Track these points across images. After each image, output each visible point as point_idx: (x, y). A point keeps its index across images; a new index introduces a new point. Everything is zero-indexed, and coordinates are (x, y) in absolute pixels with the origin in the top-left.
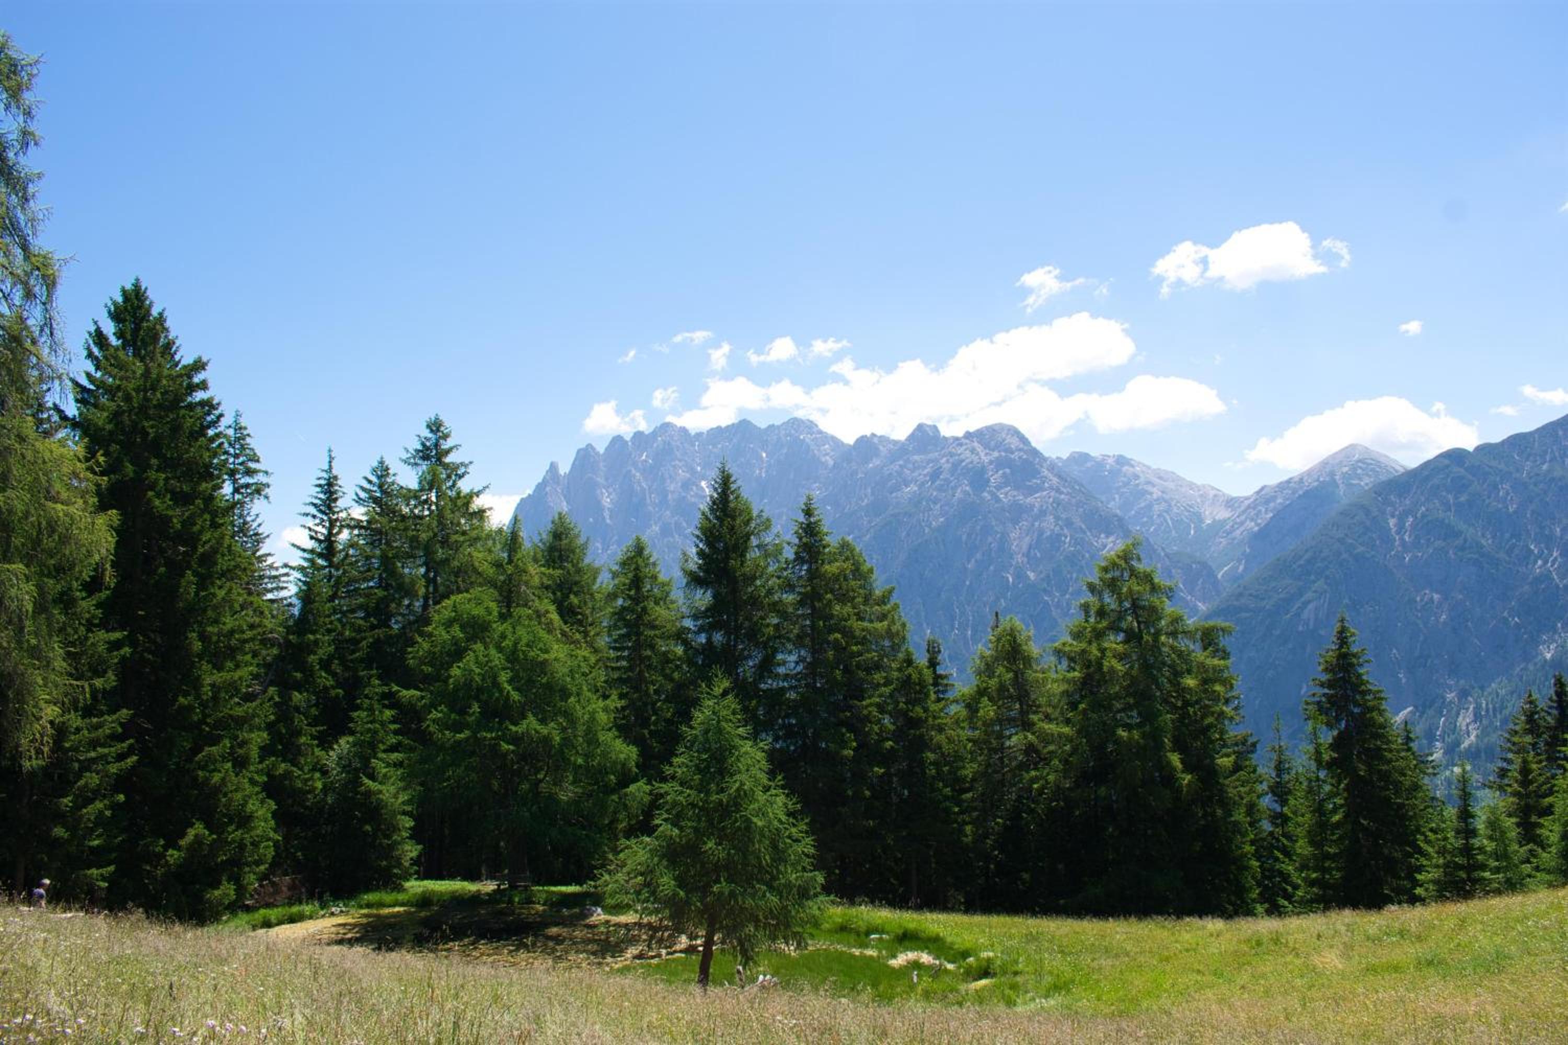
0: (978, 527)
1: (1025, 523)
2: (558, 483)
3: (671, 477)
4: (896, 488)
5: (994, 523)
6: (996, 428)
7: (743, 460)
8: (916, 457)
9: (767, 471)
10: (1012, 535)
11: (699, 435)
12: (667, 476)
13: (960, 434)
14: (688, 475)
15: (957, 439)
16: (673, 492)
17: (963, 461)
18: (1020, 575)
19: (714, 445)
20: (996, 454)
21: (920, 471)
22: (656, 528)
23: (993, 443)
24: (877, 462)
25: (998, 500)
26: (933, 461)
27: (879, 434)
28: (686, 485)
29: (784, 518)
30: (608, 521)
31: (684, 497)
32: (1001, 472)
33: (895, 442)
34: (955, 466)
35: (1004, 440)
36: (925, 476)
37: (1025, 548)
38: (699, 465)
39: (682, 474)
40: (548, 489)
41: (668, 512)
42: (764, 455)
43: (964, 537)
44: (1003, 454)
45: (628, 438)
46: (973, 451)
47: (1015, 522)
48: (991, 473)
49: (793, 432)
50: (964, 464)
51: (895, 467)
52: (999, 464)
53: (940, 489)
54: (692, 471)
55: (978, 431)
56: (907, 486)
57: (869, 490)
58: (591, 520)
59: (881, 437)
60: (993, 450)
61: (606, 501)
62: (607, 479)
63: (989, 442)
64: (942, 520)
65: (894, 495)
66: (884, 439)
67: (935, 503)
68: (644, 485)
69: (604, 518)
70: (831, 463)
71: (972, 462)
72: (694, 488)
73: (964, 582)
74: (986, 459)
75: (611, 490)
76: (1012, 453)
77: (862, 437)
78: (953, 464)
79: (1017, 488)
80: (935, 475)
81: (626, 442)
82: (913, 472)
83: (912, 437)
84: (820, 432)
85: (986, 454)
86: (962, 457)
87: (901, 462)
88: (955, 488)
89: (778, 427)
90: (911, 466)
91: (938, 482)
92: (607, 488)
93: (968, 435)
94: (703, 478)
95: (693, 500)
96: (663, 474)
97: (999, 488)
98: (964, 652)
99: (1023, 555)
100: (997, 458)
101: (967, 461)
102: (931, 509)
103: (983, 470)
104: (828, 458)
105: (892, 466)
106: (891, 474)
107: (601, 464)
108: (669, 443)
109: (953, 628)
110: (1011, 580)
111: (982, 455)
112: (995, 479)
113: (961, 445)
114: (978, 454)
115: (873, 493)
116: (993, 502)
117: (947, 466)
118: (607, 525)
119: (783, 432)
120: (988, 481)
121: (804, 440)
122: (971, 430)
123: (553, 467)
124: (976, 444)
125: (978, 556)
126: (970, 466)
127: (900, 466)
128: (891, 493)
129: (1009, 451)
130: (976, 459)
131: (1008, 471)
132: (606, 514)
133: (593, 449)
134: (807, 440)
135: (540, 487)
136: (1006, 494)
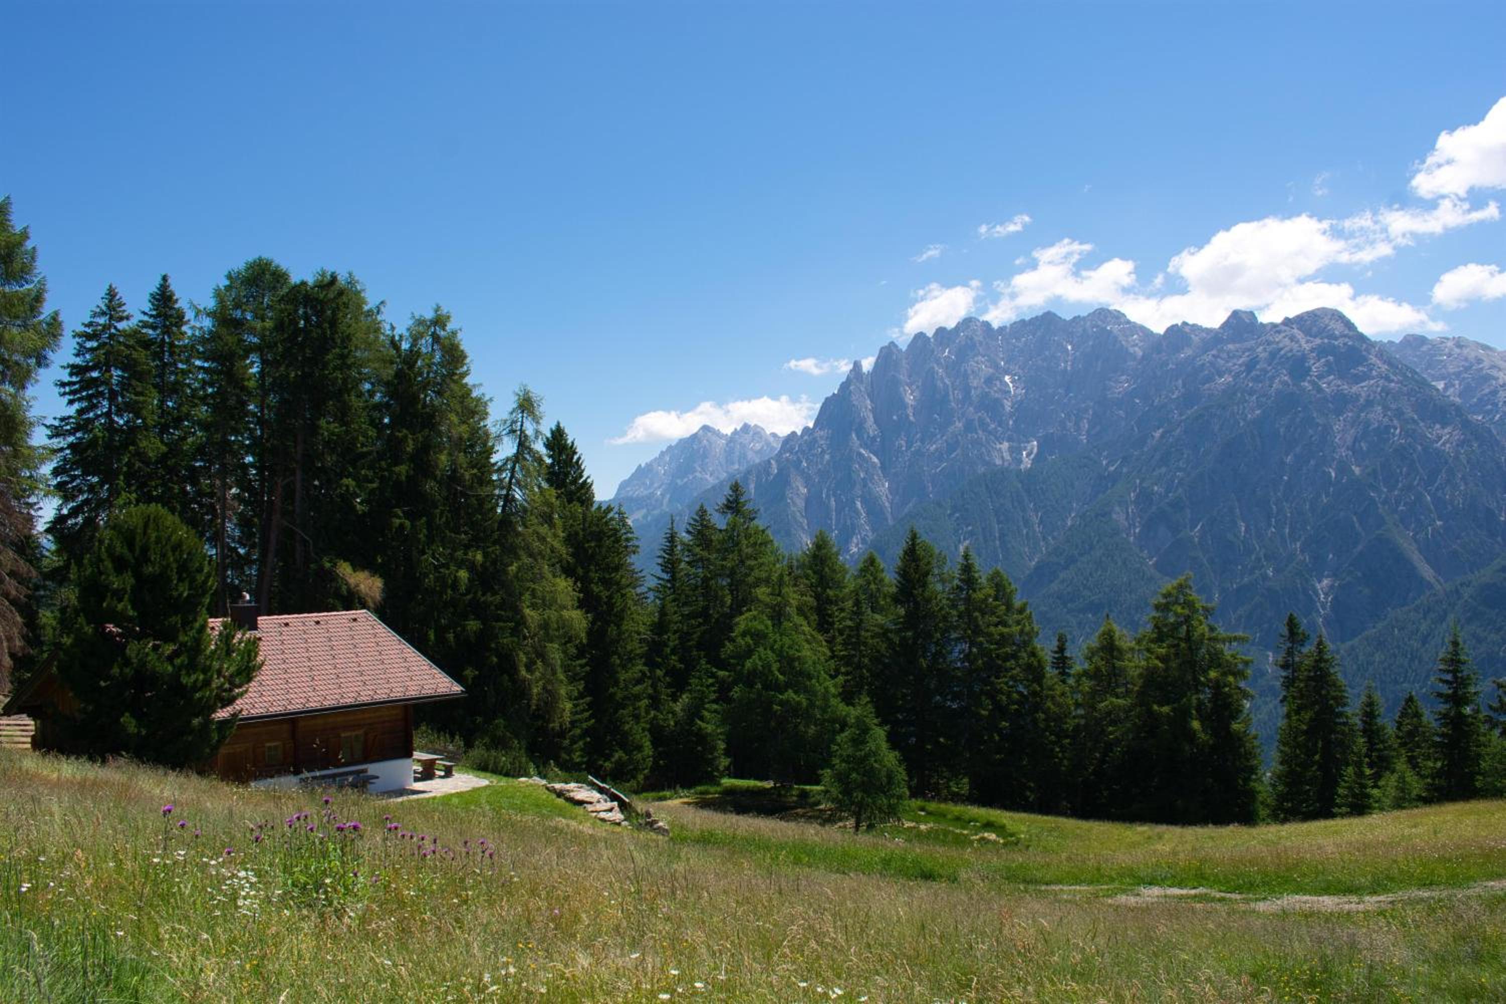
0: (1298, 420)
1: (1350, 414)
2: (862, 382)
3: (973, 372)
4: (1209, 379)
5: (1315, 415)
6: (1319, 313)
7: (1047, 353)
8: (1231, 347)
9: (1072, 365)
10: (1336, 427)
11: (1002, 329)
12: (969, 372)
13: (1278, 320)
14: (991, 370)
15: (1274, 326)
16: (976, 388)
17: (1282, 349)
18: (1343, 469)
19: (1018, 339)
20: (1318, 341)
21: (1235, 361)
22: (959, 425)
23: (1315, 329)
24: (1189, 352)
25: (1320, 390)
26: (1249, 350)
27: (1191, 322)
28: (989, 381)
29: (1091, 412)
30: (912, 418)
31: (987, 394)
32: (1323, 360)
33: (1208, 331)
34: (1273, 355)
35: (1327, 326)
36: (1240, 365)
37: (1349, 440)
38: (1003, 359)
39: (986, 370)
40: (852, 388)
41: (971, 409)
42: (1069, 347)
43: (1282, 430)
44: (1326, 341)
45: (930, 334)
46: (1292, 339)
47: (1339, 412)
48: (1312, 362)
49: (1100, 323)
50: (1282, 352)
51: (1207, 358)
52: (1322, 351)
53: (1256, 379)
54: (996, 366)
55: (1298, 317)
56: (1221, 376)
57: (1180, 382)
58: (895, 417)
59: (1194, 325)
60: (1315, 337)
61: (910, 399)
62: (910, 376)
63: (1310, 329)
64: (1258, 412)
65: (1207, 386)
66: (1195, 328)
67: (1250, 394)
68: (947, 381)
69: (907, 416)
70: (1140, 353)
71: (1291, 350)
72: (998, 383)
73: (1281, 478)
74: (1307, 347)
75: (914, 387)
76: (1336, 339)
77: (1173, 326)
78: (1270, 353)
79: (1341, 377)
80: (1250, 366)
81: (929, 339)
82: (1227, 362)
83: (1226, 325)
84: (1129, 322)
85: (1307, 342)
86: (1281, 345)
87: (1214, 352)
88: (1272, 379)
89: (1084, 318)
90: (1224, 355)
91: (1253, 373)
92: (910, 385)
93: (1287, 322)
94: (1007, 372)
95: (997, 395)
96: (966, 370)
97: (1320, 377)
98: (1281, 550)
99: (1348, 449)
100: (1319, 346)
101: (1287, 349)
102: (1246, 401)
103: (1303, 358)
104: (1137, 349)
105: (1205, 357)
106: (1203, 365)
107: (904, 361)
108: (971, 339)
109: (1269, 525)
110: (1333, 474)
111: (1303, 342)
112: (1316, 368)
113: (1279, 332)
114: (1298, 342)
115: (1184, 385)
116: (1314, 392)
117: (1263, 355)
118: (911, 423)
119: (1089, 323)
120: (1310, 369)
121: (1110, 332)
122: (1291, 316)
123: (857, 366)
124: (1296, 331)
125: (1298, 450)
126: (1290, 355)
127: (1213, 356)
128: (1204, 384)
129: (1333, 337)
130: (1295, 346)
131: (1331, 358)
132: (910, 411)
133: (896, 346)
134: (1115, 331)
135: (845, 387)
136: (1329, 384)
